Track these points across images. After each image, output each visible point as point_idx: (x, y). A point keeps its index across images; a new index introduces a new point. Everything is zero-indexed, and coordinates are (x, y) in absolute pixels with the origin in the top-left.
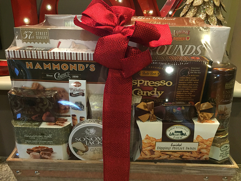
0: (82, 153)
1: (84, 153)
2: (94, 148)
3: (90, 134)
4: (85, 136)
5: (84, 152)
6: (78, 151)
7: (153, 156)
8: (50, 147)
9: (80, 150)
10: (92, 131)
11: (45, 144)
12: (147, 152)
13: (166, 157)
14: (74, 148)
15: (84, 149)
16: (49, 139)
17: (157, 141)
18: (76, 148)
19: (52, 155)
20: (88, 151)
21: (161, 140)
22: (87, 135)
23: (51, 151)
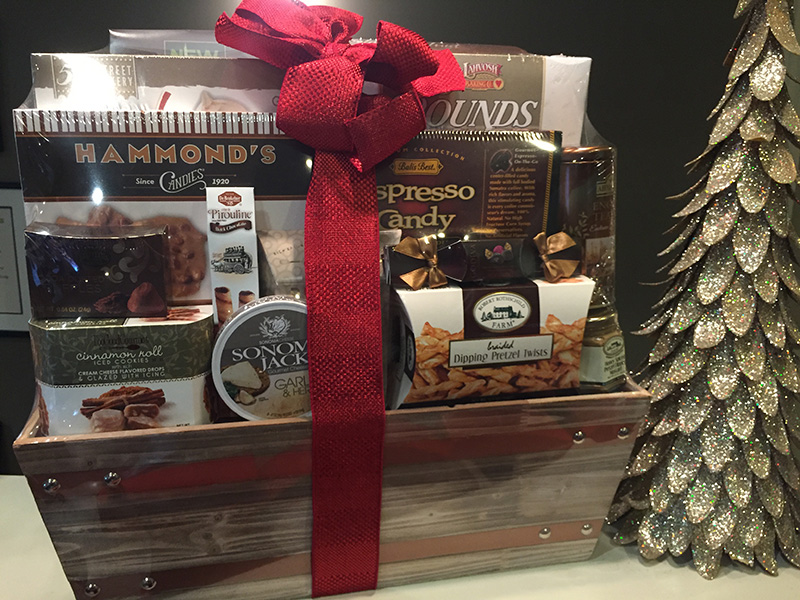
0: (250, 399)
1: (257, 398)
2: (286, 376)
3: (275, 336)
4: (261, 343)
5: (255, 393)
6: (239, 392)
7: (446, 386)
8: (154, 386)
9: (244, 388)
10: (280, 325)
11: (142, 378)
12: (429, 376)
13: (477, 384)
14: (228, 385)
15: (257, 384)
16: (154, 361)
17: (452, 339)
18: (234, 383)
19: (163, 412)
20: (268, 387)
21: (462, 336)
22: (267, 338)
23: (158, 398)
